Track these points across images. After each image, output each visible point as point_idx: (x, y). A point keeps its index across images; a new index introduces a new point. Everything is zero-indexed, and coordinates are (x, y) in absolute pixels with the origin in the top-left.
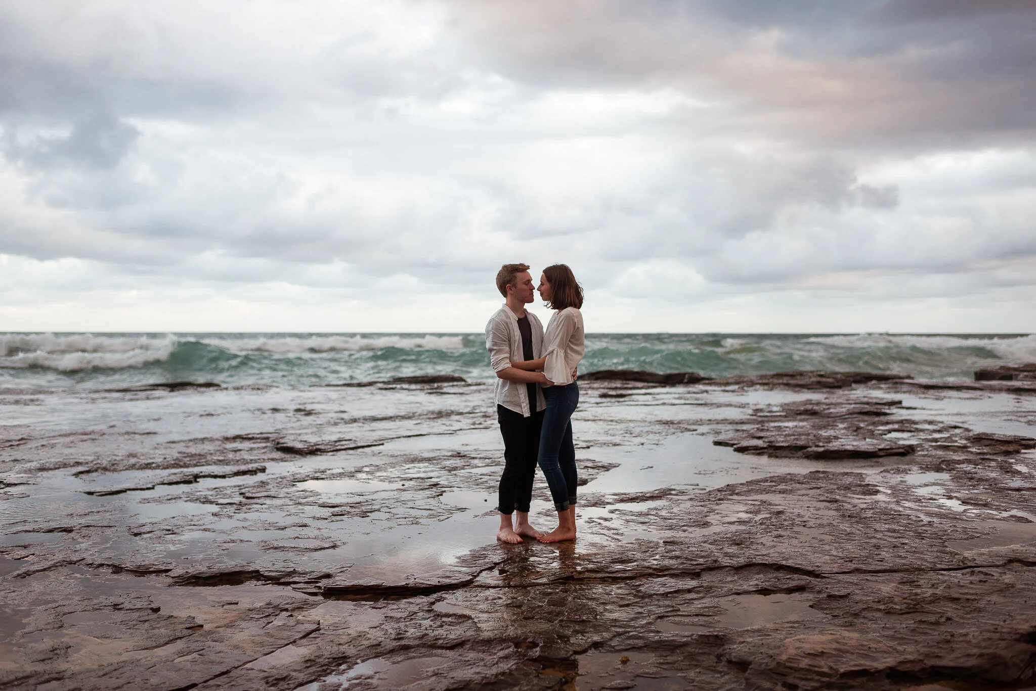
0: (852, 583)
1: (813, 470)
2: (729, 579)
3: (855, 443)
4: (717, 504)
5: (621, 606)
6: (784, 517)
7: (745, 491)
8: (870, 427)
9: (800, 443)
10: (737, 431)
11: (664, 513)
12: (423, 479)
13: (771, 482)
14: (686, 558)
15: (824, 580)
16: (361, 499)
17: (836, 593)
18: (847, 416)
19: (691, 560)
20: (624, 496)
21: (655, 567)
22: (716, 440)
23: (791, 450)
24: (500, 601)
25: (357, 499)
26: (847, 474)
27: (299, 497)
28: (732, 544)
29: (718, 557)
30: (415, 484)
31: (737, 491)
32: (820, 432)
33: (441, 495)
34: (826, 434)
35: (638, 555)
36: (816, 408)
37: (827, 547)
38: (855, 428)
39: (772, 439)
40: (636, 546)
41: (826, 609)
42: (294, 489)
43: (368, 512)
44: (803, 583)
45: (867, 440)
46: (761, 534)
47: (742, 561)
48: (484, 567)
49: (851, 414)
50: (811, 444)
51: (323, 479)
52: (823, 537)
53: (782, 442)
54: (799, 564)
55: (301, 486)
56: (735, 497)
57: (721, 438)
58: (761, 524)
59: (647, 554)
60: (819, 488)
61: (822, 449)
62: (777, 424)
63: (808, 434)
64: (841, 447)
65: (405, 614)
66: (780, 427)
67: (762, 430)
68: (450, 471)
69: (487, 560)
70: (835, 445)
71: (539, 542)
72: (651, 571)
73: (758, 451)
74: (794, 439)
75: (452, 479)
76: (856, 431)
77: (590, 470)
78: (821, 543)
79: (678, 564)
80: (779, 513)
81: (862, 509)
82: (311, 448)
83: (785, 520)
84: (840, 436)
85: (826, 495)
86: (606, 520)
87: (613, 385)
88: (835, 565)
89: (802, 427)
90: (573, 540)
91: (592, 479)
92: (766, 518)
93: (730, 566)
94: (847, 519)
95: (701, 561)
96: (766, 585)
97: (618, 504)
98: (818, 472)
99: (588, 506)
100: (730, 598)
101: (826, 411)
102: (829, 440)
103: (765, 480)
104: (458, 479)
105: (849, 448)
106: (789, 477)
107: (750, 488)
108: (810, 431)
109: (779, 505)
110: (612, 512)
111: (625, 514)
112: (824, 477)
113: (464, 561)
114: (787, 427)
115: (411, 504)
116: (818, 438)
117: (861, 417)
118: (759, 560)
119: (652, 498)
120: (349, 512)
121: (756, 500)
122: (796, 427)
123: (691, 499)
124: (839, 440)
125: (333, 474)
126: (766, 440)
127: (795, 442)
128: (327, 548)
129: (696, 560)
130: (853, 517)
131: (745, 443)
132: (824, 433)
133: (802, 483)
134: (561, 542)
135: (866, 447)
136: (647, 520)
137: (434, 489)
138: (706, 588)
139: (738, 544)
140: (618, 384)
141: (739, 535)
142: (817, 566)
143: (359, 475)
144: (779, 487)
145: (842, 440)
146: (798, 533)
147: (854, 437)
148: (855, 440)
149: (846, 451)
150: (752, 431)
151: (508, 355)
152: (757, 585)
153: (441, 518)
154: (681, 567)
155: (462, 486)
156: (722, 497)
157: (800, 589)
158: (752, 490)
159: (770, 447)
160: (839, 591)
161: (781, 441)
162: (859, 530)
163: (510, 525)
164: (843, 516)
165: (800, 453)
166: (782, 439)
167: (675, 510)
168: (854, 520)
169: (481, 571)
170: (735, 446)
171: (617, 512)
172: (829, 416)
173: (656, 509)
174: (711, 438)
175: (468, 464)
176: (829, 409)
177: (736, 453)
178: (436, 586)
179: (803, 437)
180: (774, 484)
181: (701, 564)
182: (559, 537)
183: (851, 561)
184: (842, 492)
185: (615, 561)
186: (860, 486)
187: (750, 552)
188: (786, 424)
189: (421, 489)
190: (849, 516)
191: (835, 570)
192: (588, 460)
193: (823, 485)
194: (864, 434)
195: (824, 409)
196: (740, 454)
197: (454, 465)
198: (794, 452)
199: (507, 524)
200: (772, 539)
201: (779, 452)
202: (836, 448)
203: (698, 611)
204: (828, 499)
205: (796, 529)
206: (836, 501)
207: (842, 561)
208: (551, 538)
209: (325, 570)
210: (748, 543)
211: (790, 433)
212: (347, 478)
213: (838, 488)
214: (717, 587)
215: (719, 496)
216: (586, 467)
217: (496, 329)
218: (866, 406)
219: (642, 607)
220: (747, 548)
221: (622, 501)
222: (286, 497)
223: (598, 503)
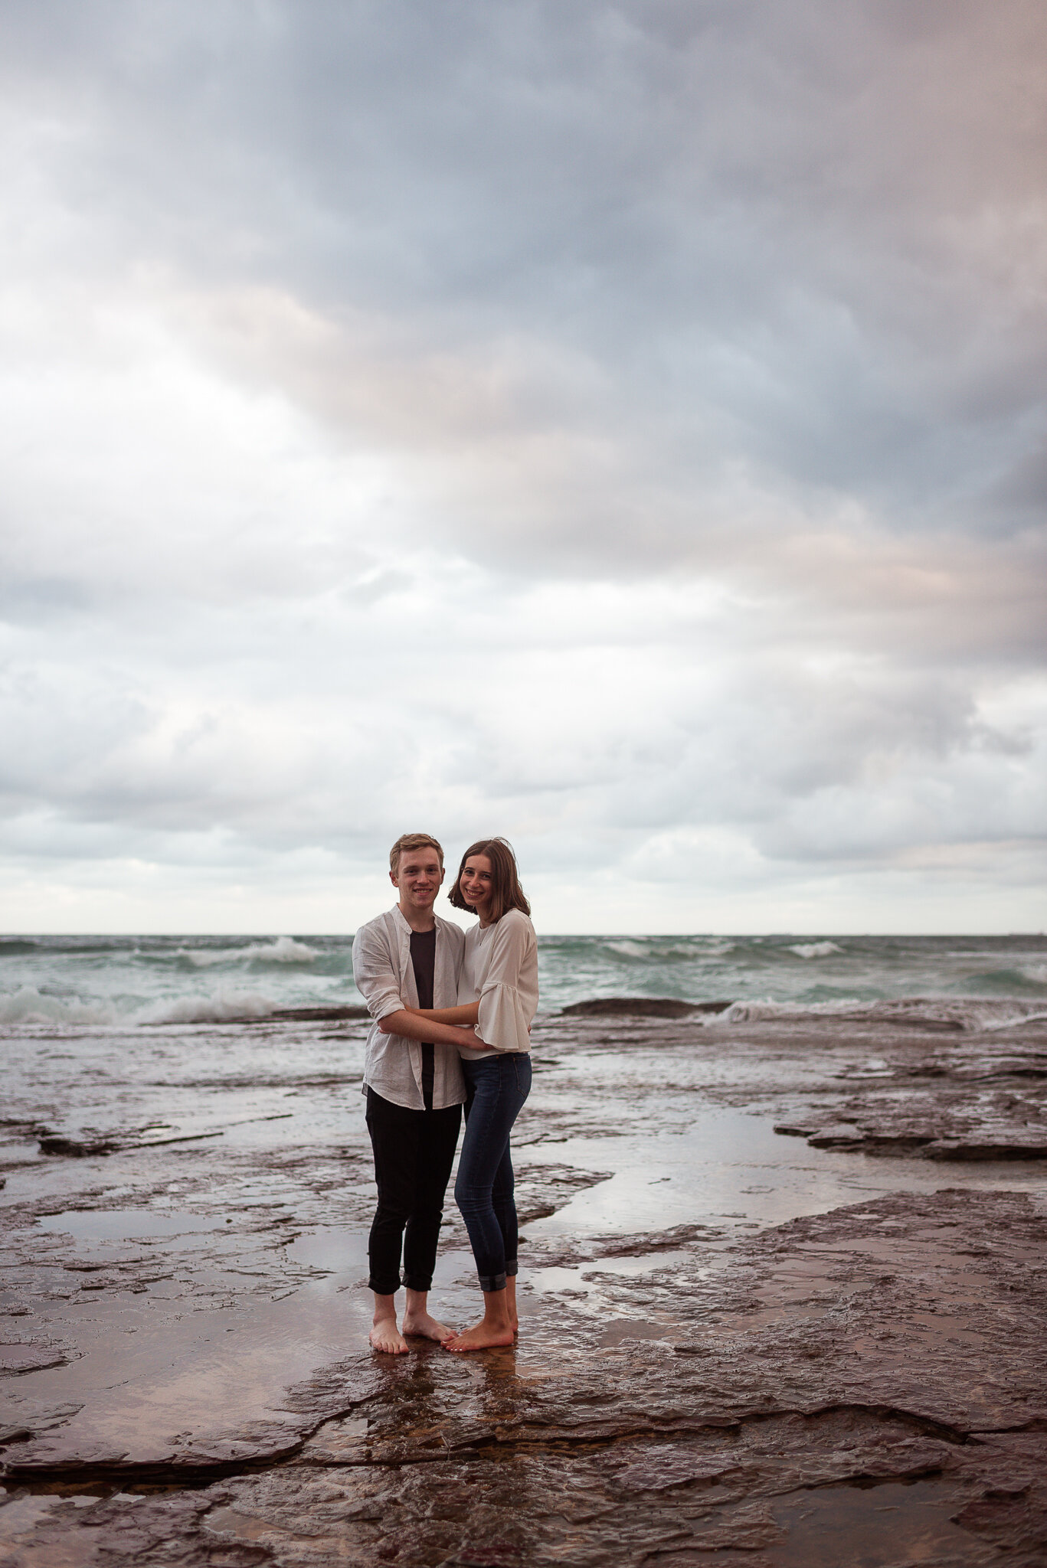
0: (1030, 1457)
1: (944, 1185)
2: (796, 1443)
3: (1009, 1132)
4: (778, 1261)
5: (578, 1522)
6: (895, 1291)
7: (826, 1233)
8: (1032, 1101)
9: (920, 1132)
10: (814, 1107)
11: (680, 1281)
12: (266, 1207)
13: (872, 1212)
14: (716, 1393)
15: (977, 1450)
16: (145, 1252)
17: (1003, 1487)
18: (991, 1079)
19: (724, 1396)
20: (614, 1243)
21: (654, 1413)
22: (778, 1124)
23: (903, 1144)
24: (340, 1507)
25: (139, 1252)
26: (998, 1195)
27: (33, 1249)
28: (801, 1356)
29: (773, 1388)
30: (251, 1218)
31: (812, 1233)
32: (950, 1111)
33: (291, 1241)
34: (960, 1115)
35: (625, 1385)
36: (940, 1063)
37: (976, 1363)
38: (1007, 1104)
39: (872, 1124)
40: (623, 1358)
41: (983, 1528)
42: (35, 1230)
43: (148, 1281)
44: (935, 1458)
45: (1030, 1125)
46: (855, 1332)
47: (819, 1398)
48: (330, 1413)
49: (998, 1074)
50: (936, 1134)
51: (91, 1209)
52: (969, 1338)
53: (890, 1129)
54: (927, 1408)
55: (47, 1223)
56: (808, 1245)
57: (787, 1121)
58: (854, 1307)
59: (642, 1381)
60: (954, 1225)
61: (954, 1144)
62: (879, 1095)
63: (932, 1115)
64: (986, 1139)
65: (140, 1544)
66: (883, 1101)
67: (855, 1107)
68: (318, 1190)
69: (338, 1396)
70: (977, 1136)
71: (446, 1351)
72: (645, 1423)
73: (848, 1145)
74: (909, 1124)
75: (317, 1207)
76: (1008, 1108)
77: (562, 1186)
78: (965, 1352)
79: (697, 1406)
80: (886, 1280)
81: (1034, 1272)
82: (97, 1142)
83: (897, 1298)
84: (984, 1119)
85: (969, 1240)
86: (575, 1296)
87: (620, 1023)
88: (996, 1410)
89: (920, 1101)
90: (509, 1348)
91: (563, 1204)
92: (864, 1293)
93: (796, 1412)
94: (1009, 1293)
95: (743, 1397)
96: (862, 1464)
97: (600, 1261)
98: (950, 1191)
99: (547, 1265)
100: (795, 1500)
101: (960, 1070)
102: (966, 1125)
103: (861, 1209)
104: (328, 1208)
105: (1000, 1141)
106: (902, 1202)
107: (835, 1224)
108: (934, 1109)
109: (886, 1263)
110: (588, 1278)
111: (611, 1283)
112: (962, 1202)
113: (296, 1397)
114: (895, 1101)
115: (231, 1262)
116: (948, 1122)
117: (1018, 1080)
118: (848, 1397)
119: (662, 1247)
120: (113, 1282)
121: (845, 1252)
122: (910, 1100)
123: (731, 1250)
124: (984, 1126)
125: (111, 1199)
126: (862, 1126)
127: (910, 1130)
128: (46, 1367)
129: (731, 1397)
130: (1018, 1290)
131: (827, 1132)
132: (958, 1112)
133: (925, 1215)
134: (484, 1350)
135: (1027, 1139)
136: (650, 1298)
137: (281, 1231)
138: (747, 1474)
139: (811, 1357)
140: (627, 1021)
141: (815, 1334)
142: (962, 1413)
143: (159, 1201)
144: (885, 1224)
145: (988, 1126)
146: (921, 1328)
147: (1007, 1121)
148: (1008, 1126)
149: (995, 1147)
150: (839, 1109)
151: (396, 988)
152: (848, 1464)
153: (279, 1294)
154: (703, 1413)
155: (332, 1222)
156: (785, 1245)
157: (931, 1473)
158: (839, 1229)
159: (868, 1139)
160: (1007, 1480)
161: (888, 1129)
162: (1032, 1320)
163: (392, 1315)
164: (1002, 1287)
165: (919, 1151)
166: (889, 1124)
167: (702, 1274)
168: (1023, 1296)
169: (322, 1423)
170: (811, 1138)
171: (598, 1279)
172: (961, 1079)
173: (668, 1272)
174: (771, 1122)
175: (353, 1175)
176: (962, 1065)
177: (813, 1149)
178: (225, 1463)
179: (923, 1120)
180: (875, 1216)
181: (742, 1407)
182: (480, 1342)
183: (1025, 1399)
184: (996, 1233)
185: (579, 1399)
186: (1026, 1220)
187: (834, 1378)
188: (895, 1095)
189: (259, 1231)
190: (1012, 1288)
191: (997, 1422)
192: (560, 1166)
193: (962, 1219)
194: (1022, 1113)
195: (955, 1066)
196: (821, 1152)
197: (330, 1178)
198: (909, 1149)
199: (387, 1312)
200: (875, 1343)
201: (883, 1148)
202: (979, 1143)
203: (728, 1539)
204: (972, 1250)
205: (920, 1318)
206: (986, 1254)
207: (1007, 1399)
208: (468, 1343)
209: (24, 1424)
210: (830, 1353)
211: (902, 1112)
212: (134, 1207)
213: (988, 1225)
214: (768, 1470)
215: (781, 1241)
216: (556, 1180)
217: (367, 945)
218: (1021, 1060)
219: (619, 1525)
220: (829, 1365)
221: (609, 1253)
222: (12, 1248)
223: (565, 1259)
